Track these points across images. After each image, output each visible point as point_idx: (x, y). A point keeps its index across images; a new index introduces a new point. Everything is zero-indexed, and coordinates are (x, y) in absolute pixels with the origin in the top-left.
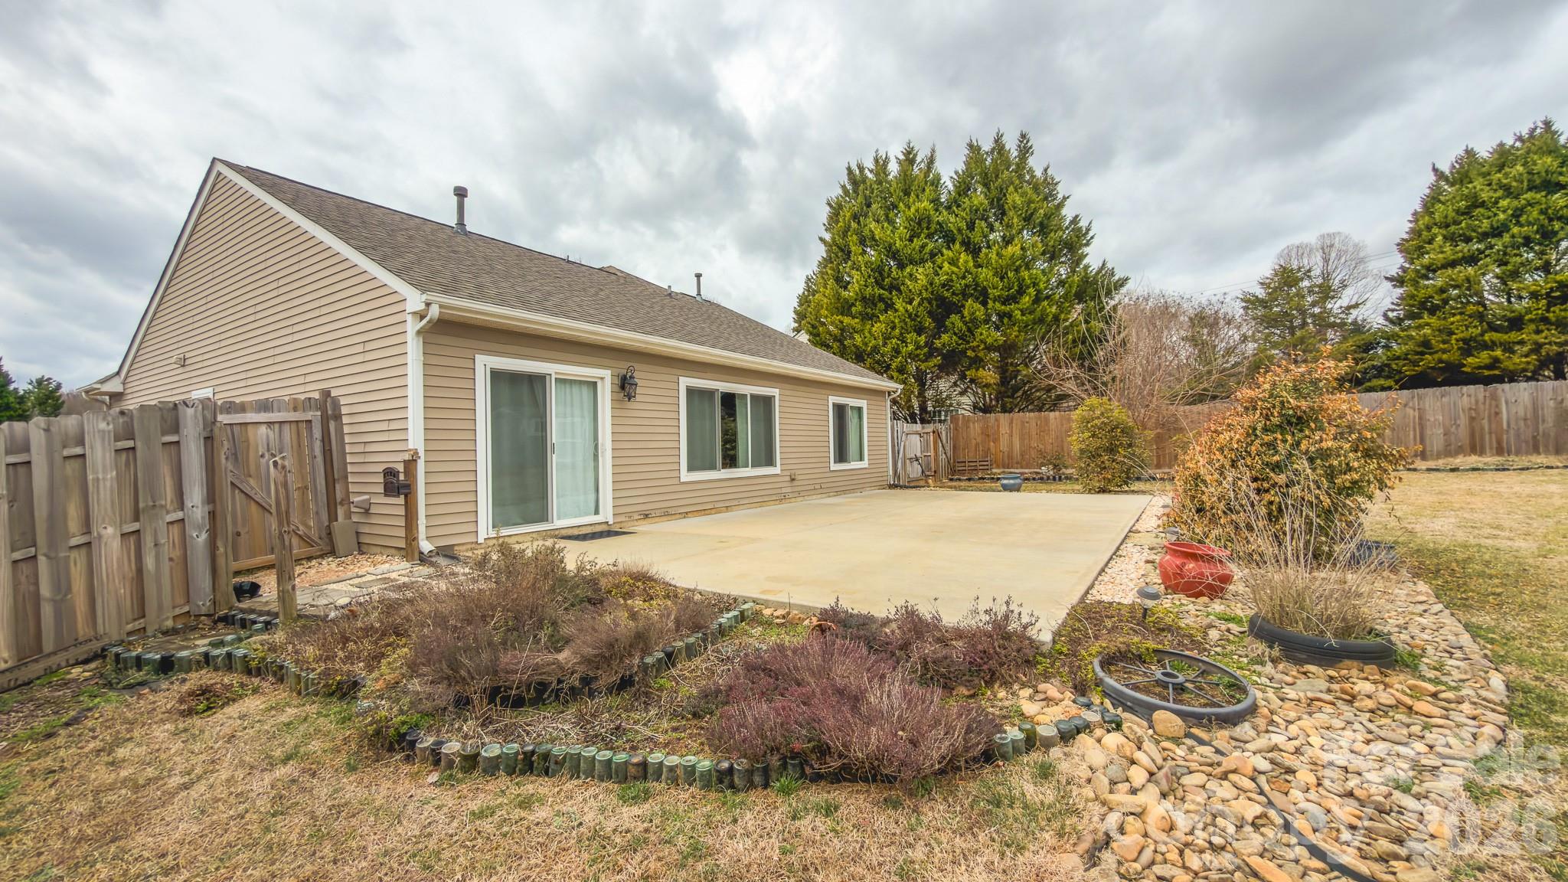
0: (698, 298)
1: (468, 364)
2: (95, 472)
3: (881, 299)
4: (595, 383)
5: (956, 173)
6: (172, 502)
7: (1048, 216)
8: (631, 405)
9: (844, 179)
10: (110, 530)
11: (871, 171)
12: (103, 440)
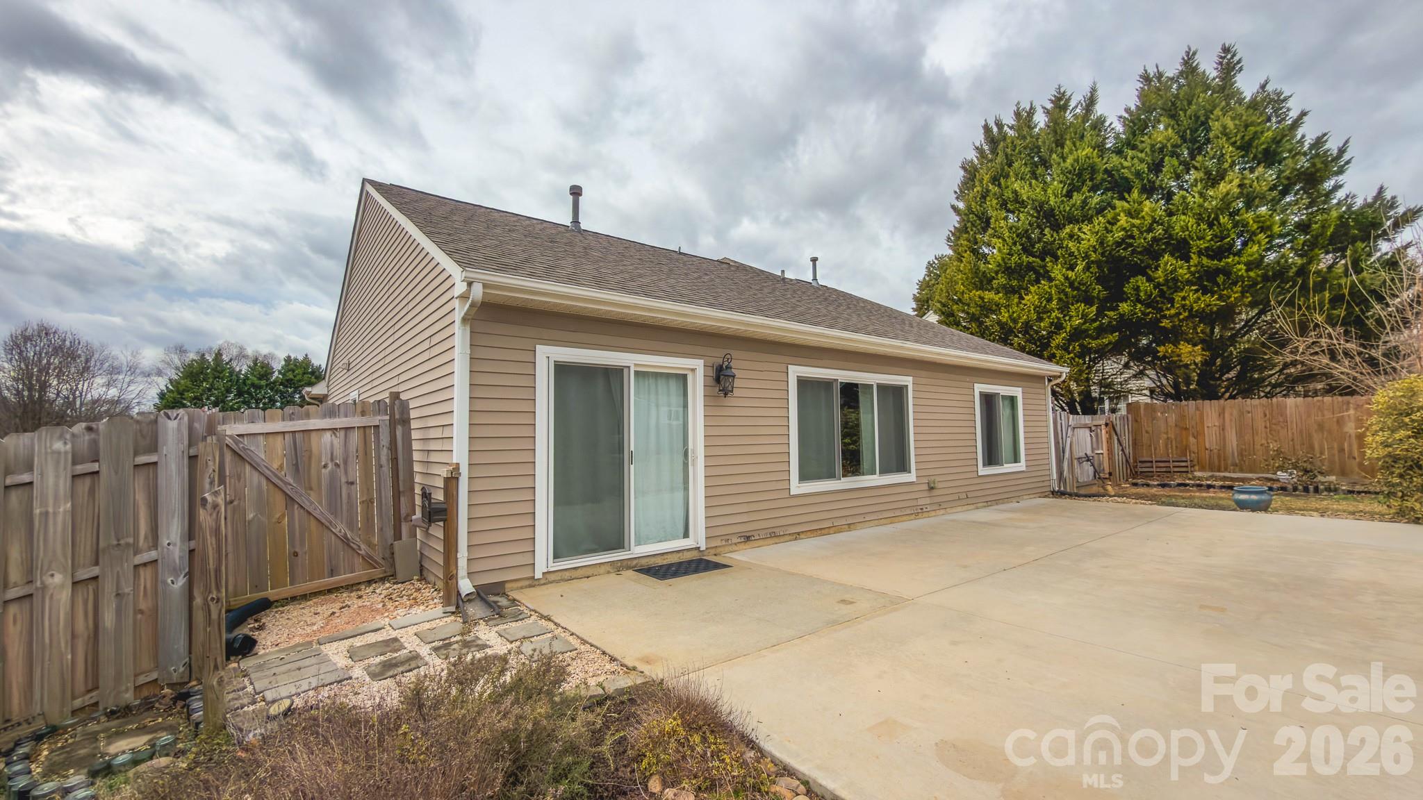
0: (814, 284)
1: (525, 356)
2: (44, 503)
3: (1030, 267)
4: (684, 377)
5: (1127, 110)
6: (146, 537)
7: (1277, 141)
8: (729, 401)
9: (979, 138)
10: (58, 578)
11: (1011, 128)
12: (58, 462)
